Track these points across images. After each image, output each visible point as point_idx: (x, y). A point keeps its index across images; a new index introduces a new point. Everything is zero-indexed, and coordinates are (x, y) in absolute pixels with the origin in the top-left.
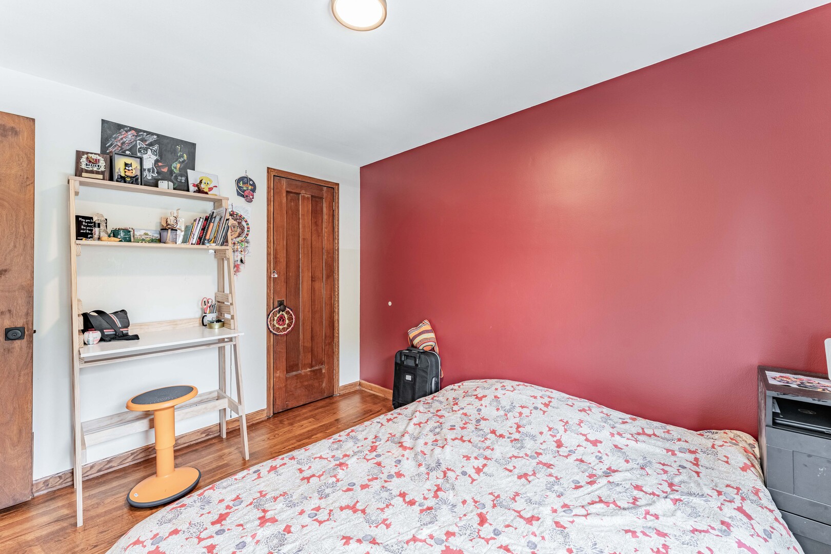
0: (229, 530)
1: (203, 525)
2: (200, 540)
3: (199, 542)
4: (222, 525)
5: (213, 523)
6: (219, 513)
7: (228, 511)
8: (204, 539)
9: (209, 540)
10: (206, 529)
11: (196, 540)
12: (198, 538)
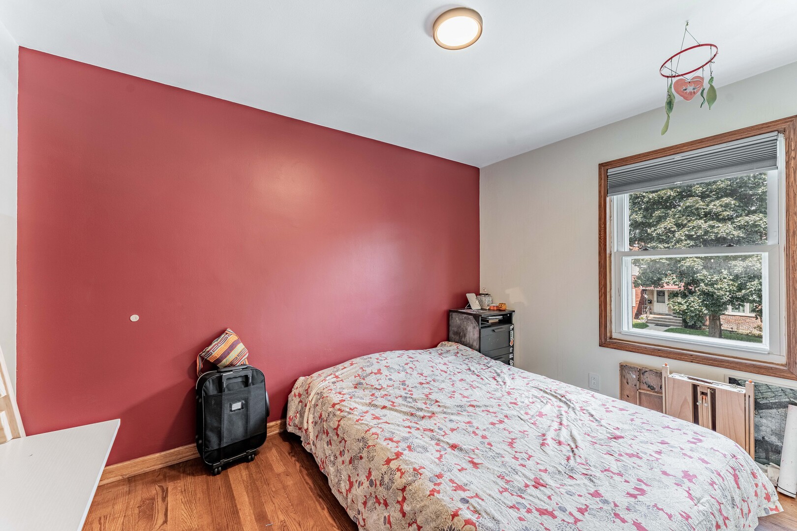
0: (557, 504)
1: (559, 524)
2: (577, 521)
3: (580, 521)
4: (554, 510)
5: (554, 517)
6: (539, 517)
7: (534, 511)
8: (575, 518)
9: (574, 514)
10: (563, 520)
11: (579, 524)
12: (576, 522)
